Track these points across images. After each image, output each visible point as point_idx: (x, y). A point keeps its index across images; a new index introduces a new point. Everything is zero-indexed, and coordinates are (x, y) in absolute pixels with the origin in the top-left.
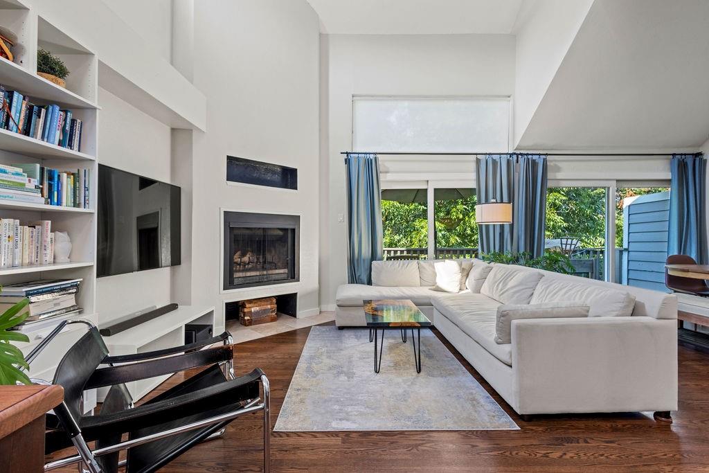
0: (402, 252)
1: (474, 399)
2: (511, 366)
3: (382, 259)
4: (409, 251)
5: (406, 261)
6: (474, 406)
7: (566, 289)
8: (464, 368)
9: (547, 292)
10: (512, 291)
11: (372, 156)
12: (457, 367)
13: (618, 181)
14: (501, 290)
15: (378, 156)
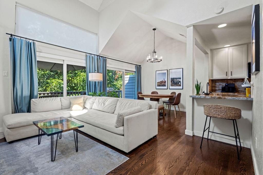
0: (48, 94)
1: (108, 154)
2: (123, 135)
3: (36, 98)
4: (51, 93)
5: (51, 98)
6: (109, 157)
7: (129, 103)
8: (96, 142)
9: (122, 105)
10: (108, 106)
11: (31, 41)
12: (92, 142)
13: (125, 70)
14: (103, 106)
15: (35, 42)
